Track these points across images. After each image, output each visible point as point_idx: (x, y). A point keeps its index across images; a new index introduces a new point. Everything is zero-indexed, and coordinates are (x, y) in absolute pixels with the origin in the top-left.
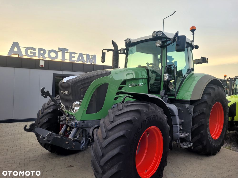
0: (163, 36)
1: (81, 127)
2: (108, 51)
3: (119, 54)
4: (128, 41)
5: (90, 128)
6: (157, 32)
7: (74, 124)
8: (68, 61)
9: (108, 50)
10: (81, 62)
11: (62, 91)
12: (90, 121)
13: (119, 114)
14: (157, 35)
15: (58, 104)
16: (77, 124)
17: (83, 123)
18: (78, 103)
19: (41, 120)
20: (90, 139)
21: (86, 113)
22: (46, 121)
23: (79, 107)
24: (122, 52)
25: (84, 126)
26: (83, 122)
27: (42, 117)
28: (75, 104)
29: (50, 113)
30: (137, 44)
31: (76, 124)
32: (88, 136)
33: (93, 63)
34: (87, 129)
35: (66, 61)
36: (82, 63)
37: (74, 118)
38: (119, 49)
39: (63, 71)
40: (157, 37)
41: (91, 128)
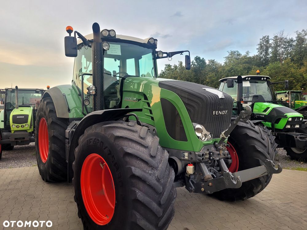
4: (113, 34)
6: (155, 40)
11: (214, 112)
14: (154, 43)
24: (107, 48)
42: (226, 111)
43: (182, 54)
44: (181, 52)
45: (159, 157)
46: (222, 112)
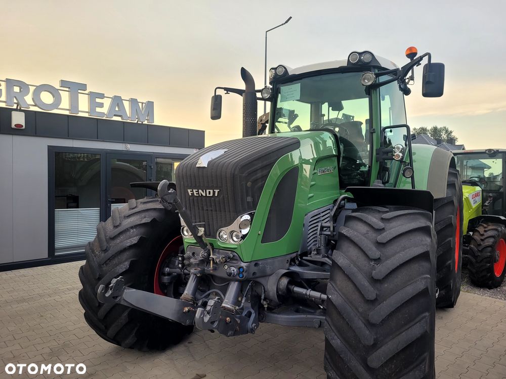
0: (373, 64)
1: (251, 276)
2: (227, 93)
3: (258, 101)
4: (280, 72)
5: (267, 278)
6: (360, 54)
7: (235, 270)
8: (86, 115)
9: (228, 90)
10: (119, 119)
11: (189, 191)
12: (269, 261)
13: (389, 239)
14: (360, 60)
15: (193, 224)
16: (243, 271)
17: (256, 268)
18: (246, 217)
19: (104, 269)
20: (265, 304)
21: (263, 242)
22: (124, 270)
23: (249, 228)
24: (267, 96)
25: (257, 275)
26: (256, 265)
27: (109, 259)
28: (242, 220)
29: (131, 247)
30: (301, 79)
31: (241, 270)
32: (263, 297)
33: (146, 122)
34: (262, 280)
35: (80, 114)
36: (121, 120)
37: (234, 256)
38: (257, 88)
39: (74, 141)
40: (360, 65)
41: (271, 278)
42: (217, 191)
43: (419, 64)
44: (417, 61)
45: (118, 241)
46: (206, 191)
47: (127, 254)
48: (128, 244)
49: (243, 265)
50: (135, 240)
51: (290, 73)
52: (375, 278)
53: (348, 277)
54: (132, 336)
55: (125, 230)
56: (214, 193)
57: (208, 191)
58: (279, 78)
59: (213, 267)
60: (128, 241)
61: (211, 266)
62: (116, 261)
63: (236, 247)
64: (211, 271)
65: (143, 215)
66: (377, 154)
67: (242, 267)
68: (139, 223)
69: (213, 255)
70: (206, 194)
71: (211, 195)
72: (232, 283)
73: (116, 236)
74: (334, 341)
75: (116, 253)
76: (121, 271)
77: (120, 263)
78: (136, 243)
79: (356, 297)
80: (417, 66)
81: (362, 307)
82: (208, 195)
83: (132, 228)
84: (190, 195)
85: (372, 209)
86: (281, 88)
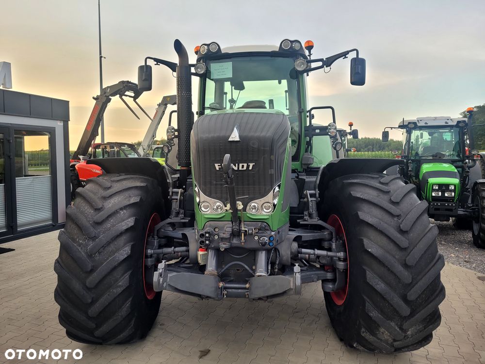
0: (300, 52)
1: (276, 244)
2: (157, 64)
4: (213, 48)
5: (281, 244)
6: (292, 42)
7: (268, 240)
9: (158, 61)
12: (284, 228)
13: (400, 199)
14: (291, 48)
16: (273, 240)
17: (278, 235)
18: (278, 188)
21: (282, 211)
22: (126, 256)
24: (200, 72)
25: (279, 242)
26: (279, 232)
28: (275, 191)
29: (127, 230)
32: (277, 263)
33: (2, 87)
34: (279, 247)
37: (265, 226)
38: (190, 62)
42: (251, 165)
43: (346, 57)
44: (344, 55)
45: (108, 225)
46: (238, 165)
47: (124, 238)
48: (125, 228)
49: (273, 233)
50: (130, 222)
51: (223, 52)
52: (404, 230)
53: (382, 232)
54: (130, 328)
55: (114, 212)
56: (248, 166)
57: (241, 165)
58: (211, 54)
59: (244, 239)
60: (123, 224)
61: (243, 239)
62: (112, 247)
63: (268, 217)
64: (243, 244)
65: (127, 194)
66: (305, 131)
67: (272, 236)
68: (128, 203)
69: (244, 228)
70: (238, 168)
71: (245, 168)
72: (260, 253)
73: (104, 220)
74: (378, 286)
75: (112, 239)
76: (122, 258)
77: (118, 250)
78: (133, 226)
79: (391, 247)
80: (343, 58)
81: (398, 254)
82: (240, 169)
83: (121, 209)
84: (218, 169)
85: (363, 176)
86: (211, 64)
